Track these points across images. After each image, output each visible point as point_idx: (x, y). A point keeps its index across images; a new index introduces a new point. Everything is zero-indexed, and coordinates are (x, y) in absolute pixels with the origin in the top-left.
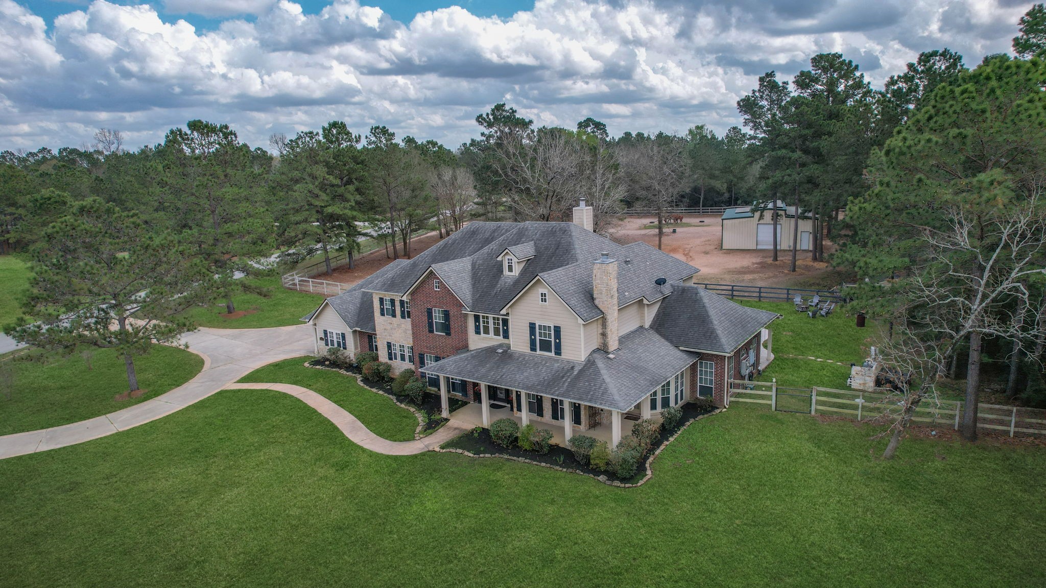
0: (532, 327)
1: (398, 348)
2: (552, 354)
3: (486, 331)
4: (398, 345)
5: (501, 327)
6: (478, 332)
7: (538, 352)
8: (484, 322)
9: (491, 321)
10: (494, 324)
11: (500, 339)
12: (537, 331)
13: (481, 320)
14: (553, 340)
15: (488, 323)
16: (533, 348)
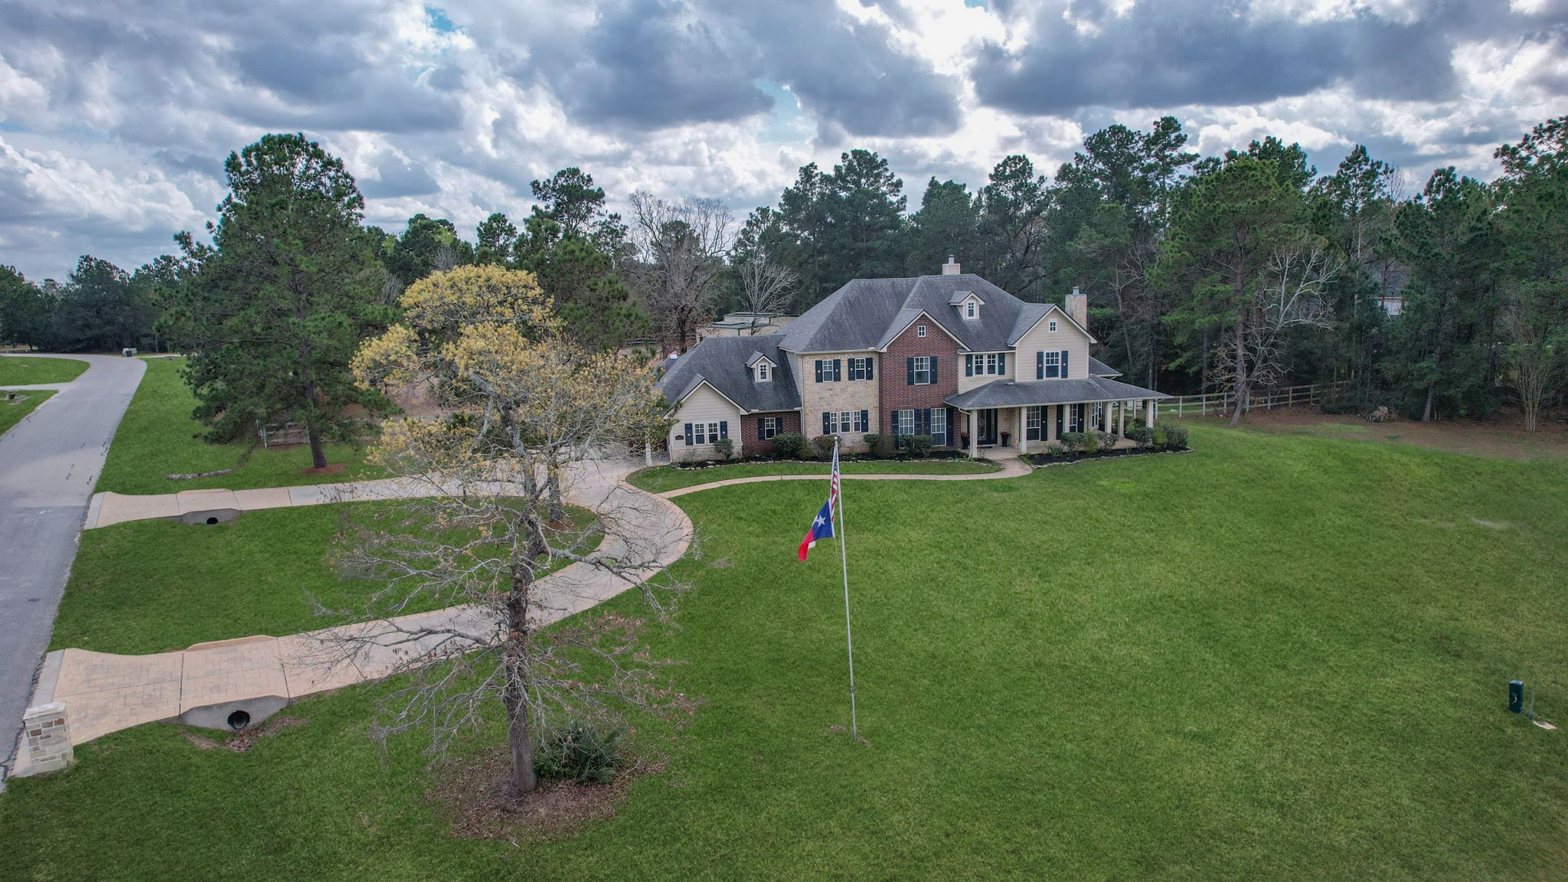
0: (1040, 355)
1: (839, 417)
2: (1059, 378)
3: (979, 370)
4: (839, 414)
5: (997, 364)
6: (969, 373)
7: (1045, 378)
8: (977, 362)
9: (985, 360)
10: (989, 362)
11: (995, 377)
12: (1045, 358)
13: (974, 360)
14: (1060, 365)
15: (981, 362)
16: (1040, 376)
